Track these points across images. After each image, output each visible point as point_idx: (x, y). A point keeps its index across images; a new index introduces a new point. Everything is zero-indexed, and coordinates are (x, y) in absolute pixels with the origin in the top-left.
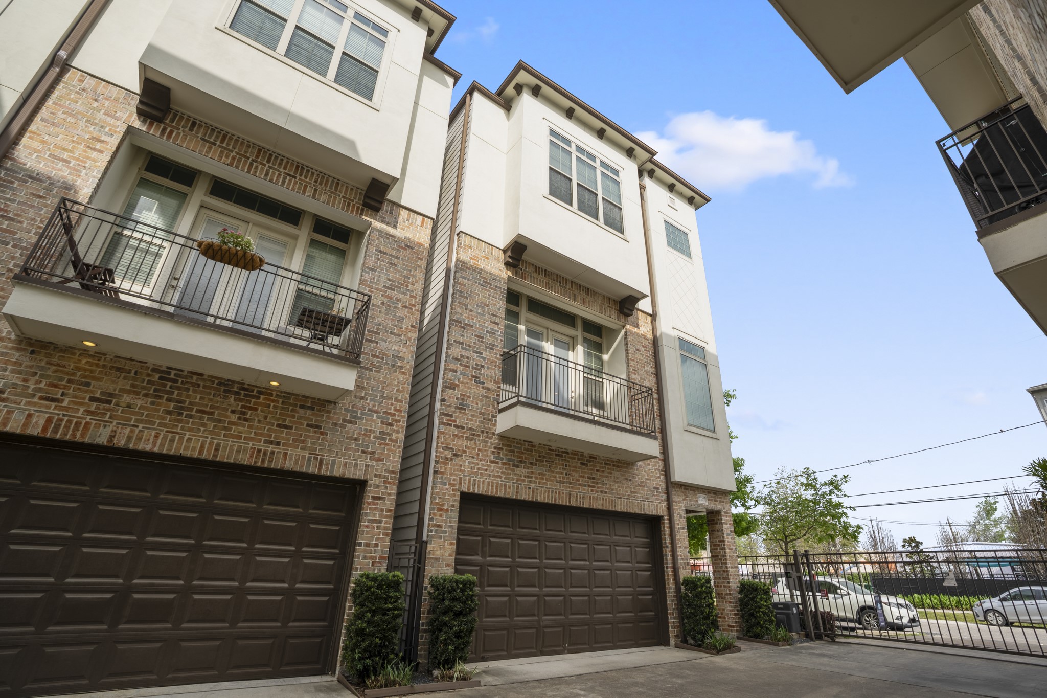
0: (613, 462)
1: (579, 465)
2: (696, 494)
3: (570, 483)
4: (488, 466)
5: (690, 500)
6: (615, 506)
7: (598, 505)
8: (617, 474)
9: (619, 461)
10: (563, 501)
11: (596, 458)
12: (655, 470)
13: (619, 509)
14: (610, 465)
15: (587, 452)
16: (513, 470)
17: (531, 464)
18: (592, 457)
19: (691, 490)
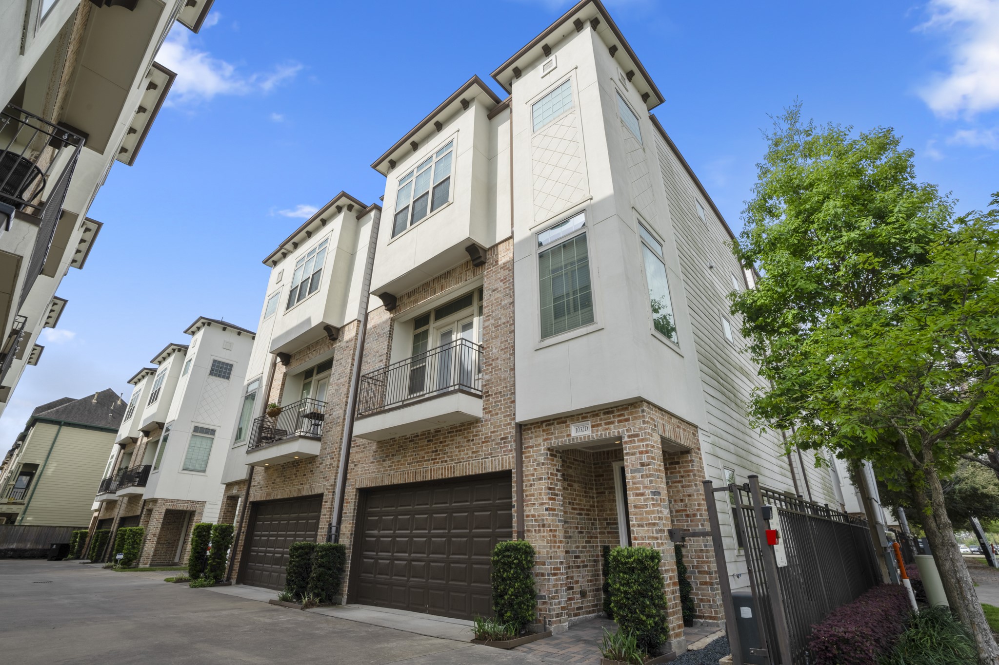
0: (456, 427)
1: (426, 443)
2: (568, 426)
3: (418, 462)
4: (369, 466)
5: (556, 438)
6: (454, 472)
7: (438, 476)
8: (459, 439)
9: (462, 425)
10: (411, 480)
11: (440, 431)
12: (505, 417)
13: (457, 474)
14: (453, 432)
15: (432, 429)
16: (382, 464)
17: (393, 455)
18: (437, 431)
19: (558, 424)
